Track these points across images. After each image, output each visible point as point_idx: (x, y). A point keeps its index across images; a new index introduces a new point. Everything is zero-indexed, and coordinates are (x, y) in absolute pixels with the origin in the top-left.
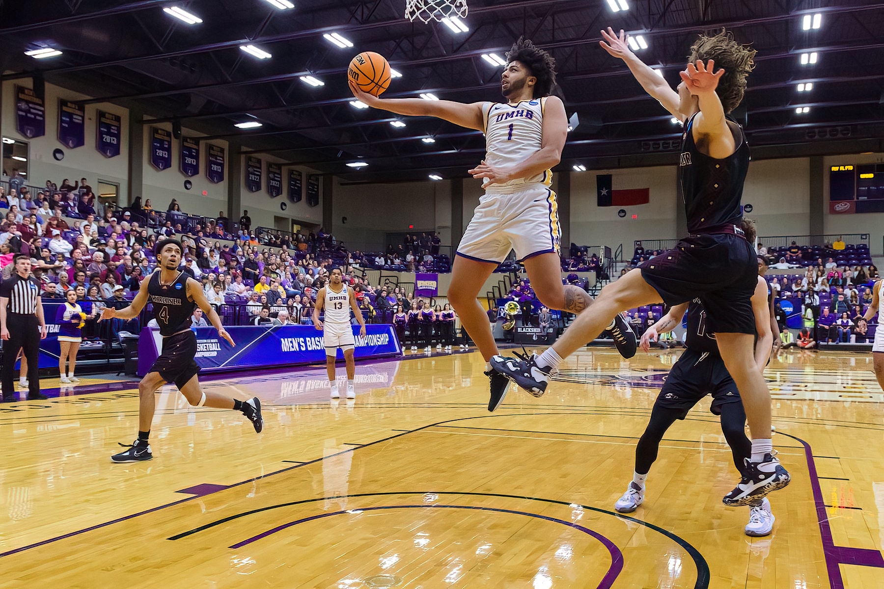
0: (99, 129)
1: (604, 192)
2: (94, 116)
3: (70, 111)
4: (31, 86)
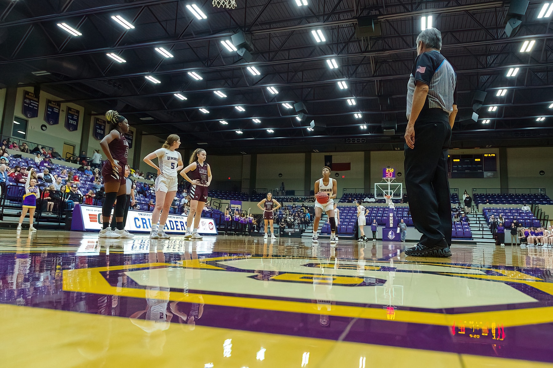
0: (68, 117)
2: (65, 109)
3: (53, 106)
4: (33, 91)
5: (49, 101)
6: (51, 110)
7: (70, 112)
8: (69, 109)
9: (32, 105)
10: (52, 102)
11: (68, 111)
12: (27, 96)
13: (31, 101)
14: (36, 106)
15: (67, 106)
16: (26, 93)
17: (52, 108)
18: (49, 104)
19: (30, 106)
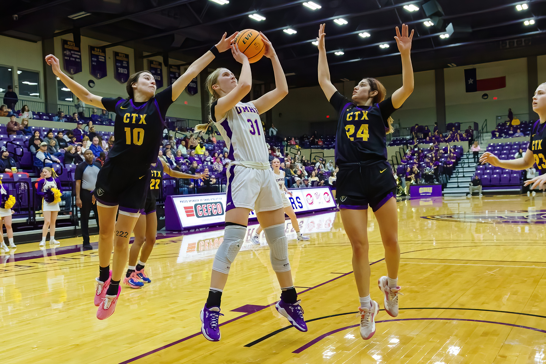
0: (116, 64)
1: (471, 81)
2: (112, 56)
3: (97, 53)
4: (72, 39)
5: (92, 48)
6: (95, 60)
7: (118, 58)
8: (116, 54)
9: (73, 57)
10: (96, 49)
11: (116, 58)
12: (66, 46)
13: (72, 52)
14: (78, 57)
15: (113, 51)
16: (65, 42)
17: (97, 56)
18: (93, 52)
19: (72, 59)
